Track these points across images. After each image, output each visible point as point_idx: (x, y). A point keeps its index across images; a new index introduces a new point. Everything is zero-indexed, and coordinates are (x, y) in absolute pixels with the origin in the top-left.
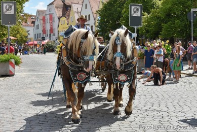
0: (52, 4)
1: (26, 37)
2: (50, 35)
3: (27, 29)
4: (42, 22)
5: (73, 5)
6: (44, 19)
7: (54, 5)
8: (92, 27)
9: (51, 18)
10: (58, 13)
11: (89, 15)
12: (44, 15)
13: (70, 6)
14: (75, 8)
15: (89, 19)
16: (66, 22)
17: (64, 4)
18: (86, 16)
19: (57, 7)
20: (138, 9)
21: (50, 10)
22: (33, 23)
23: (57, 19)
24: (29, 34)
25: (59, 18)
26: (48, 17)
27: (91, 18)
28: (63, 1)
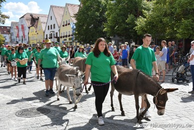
0: (23, 17)
1: (4, 41)
2: (22, 40)
3: (5, 35)
4: (16, 30)
5: (40, 18)
6: (17, 28)
7: (25, 18)
8: (57, 33)
9: (23, 28)
10: (28, 24)
11: (54, 25)
12: (17, 25)
13: (38, 19)
14: (41, 19)
15: (54, 28)
16: (35, 30)
17: (32, 17)
18: (51, 26)
19: (27, 20)
21: (22, 22)
22: (9, 31)
23: (27, 28)
24: (6, 39)
25: (29, 28)
26: (20, 27)
27: (56, 26)
28: (31, 15)
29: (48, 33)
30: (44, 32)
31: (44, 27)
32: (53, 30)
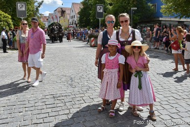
3: (45, 23)
4: (52, 19)
6: (53, 18)
7: (57, 11)
8: (76, 21)
9: (56, 17)
10: (59, 15)
12: (52, 16)
13: (65, 11)
14: (67, 12)
16: (63, 19)
18: (73, 16)
19: (59, 12)
20: (101, 8)
21: (55, 13)
22: (47, 20)
24: (45, 25)
25: (60, 17)
26: (54, 17)
27: (75, 16)
28: (61, 9)
29: (71, 21)
30: (69, 21)
31: (68, 17)
32: (73, 19)
